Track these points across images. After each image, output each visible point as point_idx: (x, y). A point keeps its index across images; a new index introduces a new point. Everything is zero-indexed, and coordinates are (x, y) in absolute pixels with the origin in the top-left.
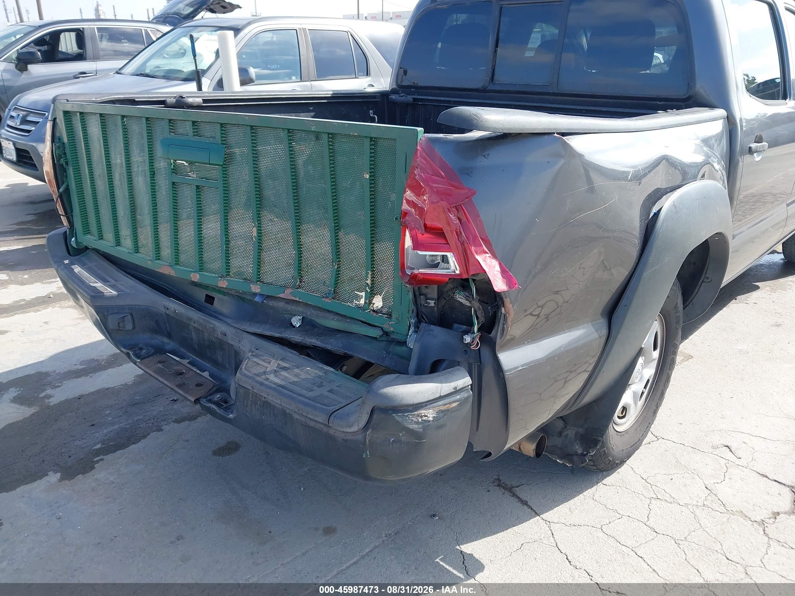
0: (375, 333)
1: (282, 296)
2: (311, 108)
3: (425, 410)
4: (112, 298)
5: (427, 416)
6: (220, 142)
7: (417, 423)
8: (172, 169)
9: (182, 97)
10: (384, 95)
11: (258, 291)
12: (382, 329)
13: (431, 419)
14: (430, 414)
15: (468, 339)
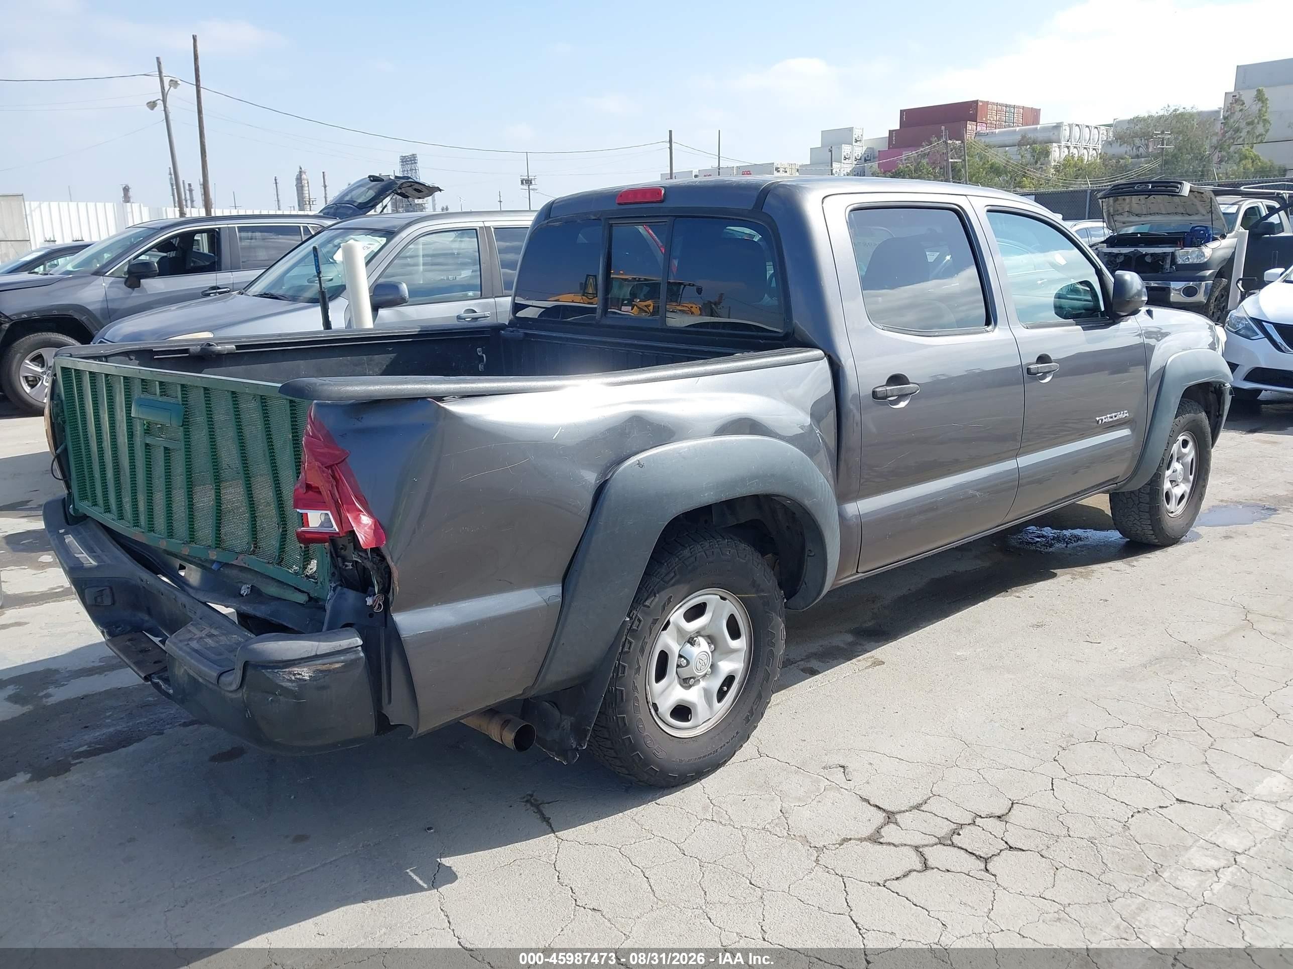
0: (302, 598)
1: (234, 562)
2: (390, 349)
3: (298, 667)
4: (91, 569)
5: (301, 674)
6: (181, 403)
7: (291, 681)
8: (145, 430)
9: (210, 345)
10: (496, 329)
11: (214, 558)
12: (308, 594)
13: (307, 678)
14: (305, 673)
15: (369, 601)
